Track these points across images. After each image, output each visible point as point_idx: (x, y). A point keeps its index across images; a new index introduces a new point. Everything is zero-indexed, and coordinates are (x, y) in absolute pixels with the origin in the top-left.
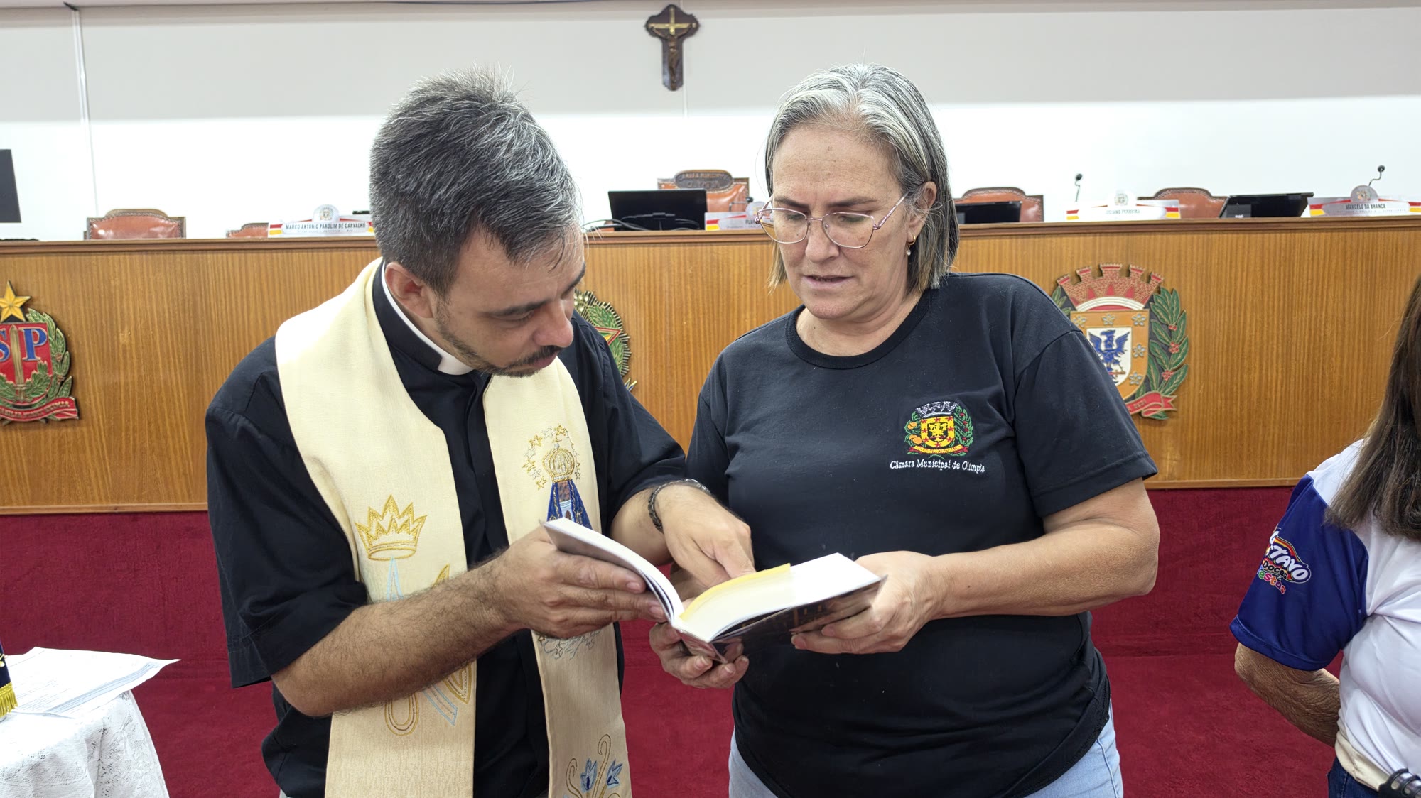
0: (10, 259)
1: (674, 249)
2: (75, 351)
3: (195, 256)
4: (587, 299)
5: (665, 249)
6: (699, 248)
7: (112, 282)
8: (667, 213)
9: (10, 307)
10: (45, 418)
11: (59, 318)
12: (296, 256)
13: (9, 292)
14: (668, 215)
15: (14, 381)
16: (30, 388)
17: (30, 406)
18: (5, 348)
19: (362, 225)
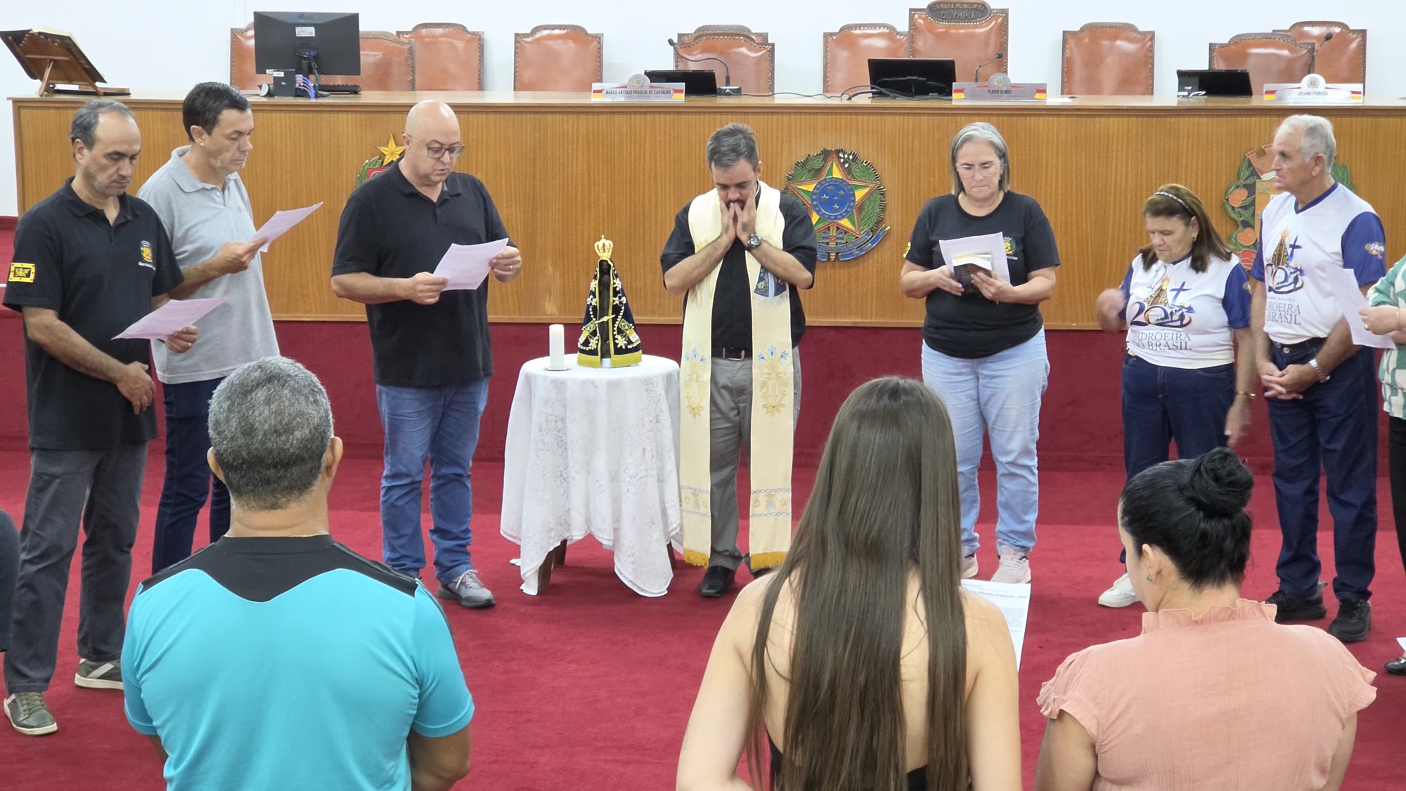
0: (391, 115)
1: (925, 118)
3: (537, 116)
4: (851, 157)
5: (917, 118)
6: (946, 118)
7: (471, 136)
8: (919, 76)
9: (392, 154)
12: (617, 118)
13: (392, 142)
14: (920, 79)
19: (668, 92)
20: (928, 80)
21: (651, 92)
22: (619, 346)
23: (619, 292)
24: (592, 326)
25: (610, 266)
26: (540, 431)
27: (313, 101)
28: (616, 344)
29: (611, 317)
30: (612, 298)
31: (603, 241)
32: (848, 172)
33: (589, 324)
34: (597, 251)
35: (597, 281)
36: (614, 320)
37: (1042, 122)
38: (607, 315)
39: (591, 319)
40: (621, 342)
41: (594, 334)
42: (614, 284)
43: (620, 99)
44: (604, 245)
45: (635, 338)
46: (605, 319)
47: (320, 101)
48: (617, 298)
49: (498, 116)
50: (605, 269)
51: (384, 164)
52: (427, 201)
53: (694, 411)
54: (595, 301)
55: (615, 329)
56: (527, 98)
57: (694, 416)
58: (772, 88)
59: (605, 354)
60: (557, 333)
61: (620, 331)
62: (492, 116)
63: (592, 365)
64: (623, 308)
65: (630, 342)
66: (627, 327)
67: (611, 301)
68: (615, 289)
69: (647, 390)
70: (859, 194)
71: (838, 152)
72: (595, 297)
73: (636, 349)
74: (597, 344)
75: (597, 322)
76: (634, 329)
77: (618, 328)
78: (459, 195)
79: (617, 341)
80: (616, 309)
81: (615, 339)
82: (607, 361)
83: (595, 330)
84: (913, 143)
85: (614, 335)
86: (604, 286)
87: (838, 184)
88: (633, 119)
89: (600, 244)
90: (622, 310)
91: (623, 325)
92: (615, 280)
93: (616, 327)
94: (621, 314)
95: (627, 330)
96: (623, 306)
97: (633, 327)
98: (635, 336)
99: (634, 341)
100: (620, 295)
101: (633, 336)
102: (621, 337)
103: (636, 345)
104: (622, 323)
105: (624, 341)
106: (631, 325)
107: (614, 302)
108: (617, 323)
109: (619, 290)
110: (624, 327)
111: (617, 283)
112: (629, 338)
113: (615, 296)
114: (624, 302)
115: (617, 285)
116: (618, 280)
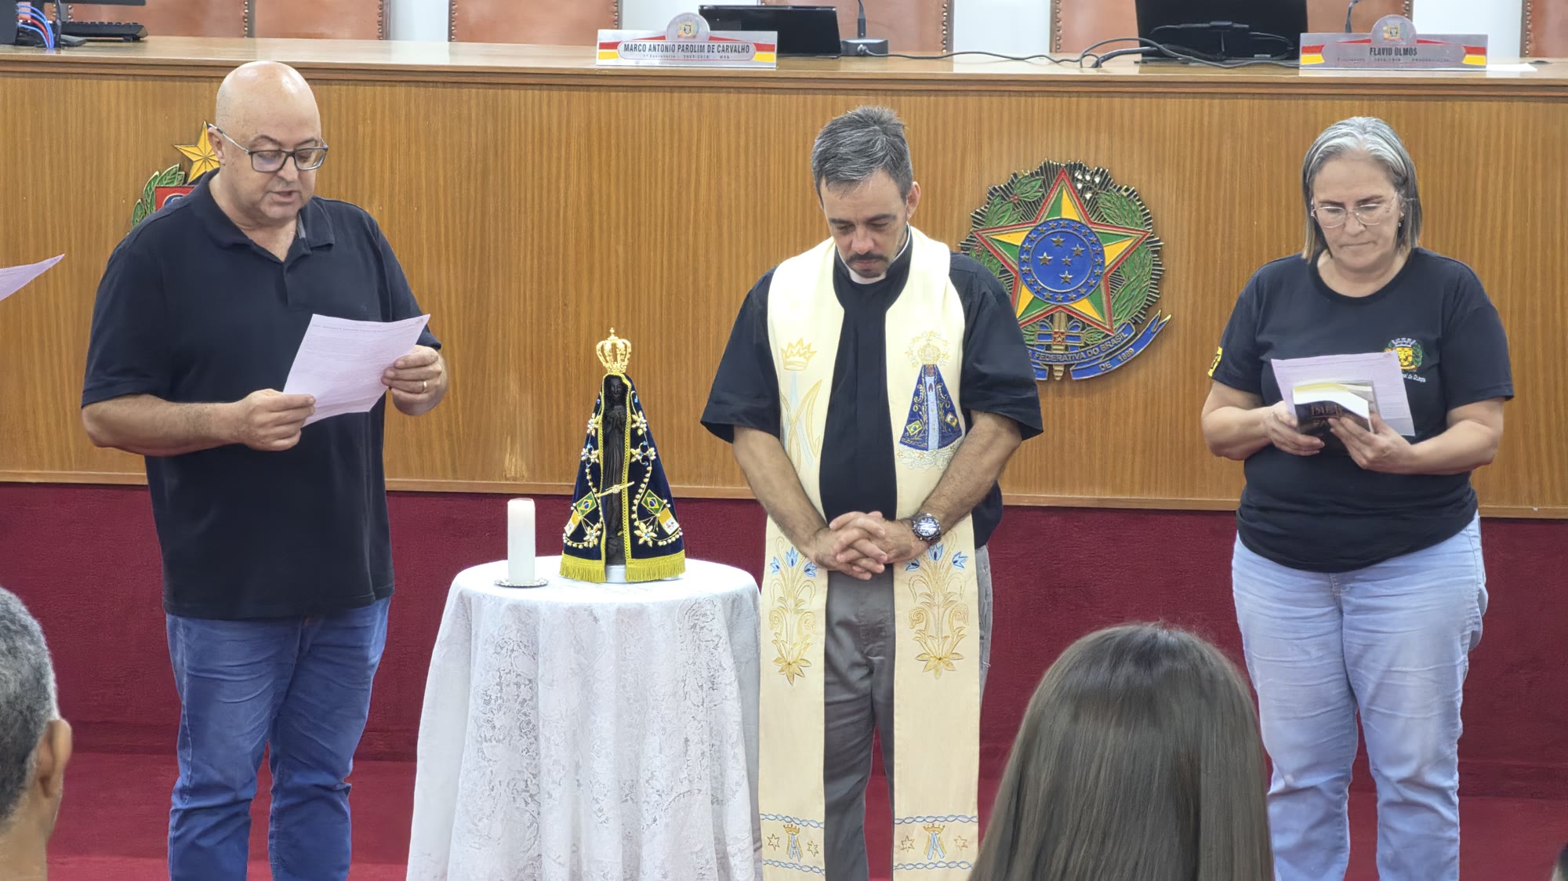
0: (204, 85)
1: (1244, 103)
4: (1097, 180)
5: (1228, 102)
6: (1285, 102)
7: (360, 128)
8: (1235, 20)
9: (206, 159)
12: (645, 97)
13: (205, 138)
14: (1237, 26)
19: (745, 49)
20: (1251, 29)
21: (711, 49)
22: (641, 541)
23: (642, 438)
24: (590, 502)
25: (625, 387)
26: (487, 702)
27: (51, 53)
28: (634, 539)
29: (626, 485)
30: (628, 450)
31: (613, 339)
32: (1093, 205)
33: (584, 499)
34: (602, 359)
35: (600, 418)
36: (633, 492)
37: (1476, 112)
38: (620, 482)
39: (588, 490)
40: (645, 534)
41: (592, 517)
42: (634, 422)
43: (651, 61)
44: (614, 346)
45: (671, 525)
46: (615, 489)
47: (65, 53)
48: (639, 450)
49: (413, 89)
50: (615, 393)
51: (190, 180)
52: (264, 258)
53: (792, 669)
54: (597, 456)
55: (635, 508)
56: (474, 56)
57: (791, 678)
58: (948, 42)
59: (614, 557)
60: (521, 514)
61: (644, 514)
62: (401, 91)
63: (587, 577)
64: (650, 468)
65: (662, 534)
66: (656, 506)
67: (627, 455)
68: (634, 431)
69: (694, 626)
70: (1112, 252)
71: (1073, 168)
72: (596, 448)
73: (673, 548)
74: (599, 538)
75: (600, 495)
76: (672, 510)
77: (640, 506)
78: (330, 246)
79: (637, 532)
80: (636, 471)
81: (633, 528)
82: (617, 570)
83: (596, 511)
84: (1219, 152)
85: (632, 521)
86: (614, 426)
87: (1070, 232)
88: (676, 101)
89: (607, 344)
90: (648, 472)
91: (649, 500)
92: (634, 414)
93: (635, 505)
94: (646, 480)
95: (657, 511)
96: (649, 465)
97: (669, 506)
98: (672, 523)
99: (669, 531)
100: (645, 443)
101: (670, 524)
102: (645, 523)
103: (674, 539)
104: (648, 496)
105: (652, 531)
106: (665, 501)
107: (632, 456)
108: (638, 496)
109: (643, 435)
110: (652, 505)
111: (639, 420)
112: (660, 526)
113: (634, 445)
114: (651, 455)
115: (638, 424)
116: (640, 413)
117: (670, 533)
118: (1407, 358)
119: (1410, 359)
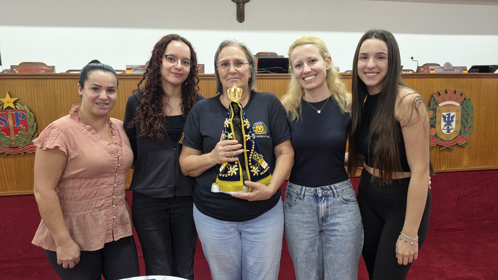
2: (39, 123)
9: (8, 102)
10: (25, 152)
11: (31, 108)
13: (8, 96)
15: (10, 136)
16: (17, 139)
17: (17, 147)
18: (5, 121)
22: (254, 175)
23: (249, 130)
25: (239, 108)
28: (251, 174)
30: (245, 136)
35: (230, 120)
36: (249, 154)
40: (255, 170)
42: (245, 123)
44: (235, 90)
48: (249, 135)
55: (250, 160)
61: (254, 163)
64: (254, 142)
65: (262, 169)
66: (258, 158)
67: (244, 138)
68: (245, 127)
73: (267, 175)
74: (237, 171)
77: (252, 159)
79: (252, 171)
80: (249, 144)
81: (250, 169)
85: (249, 166)
90: (253, 144)
91: (255, 156)
92: (244, 120)
93: (250, 159)
94: (253, 148)
95: (258, 160)
96: (253, 141)
97: (263, 157)
98: (265, 164)
99: (264, 167)
100: (251, 132)
101: (264, 164)
102: (255, 166)
103: (266, 171)
104: (255, 155)
105: (258, 170)
106: (261, 155)
107: (247, 138)
108: (251, 155)
109: (249, 128)
110: (256, 158)
111: (247, 122)
112: (260, 166)
113: (247, 134)
114: (254, 137)
115: (246, 124)
116: (247, 120)
117: (265, 168)
118: (262, 129)
119: (263, 129)
